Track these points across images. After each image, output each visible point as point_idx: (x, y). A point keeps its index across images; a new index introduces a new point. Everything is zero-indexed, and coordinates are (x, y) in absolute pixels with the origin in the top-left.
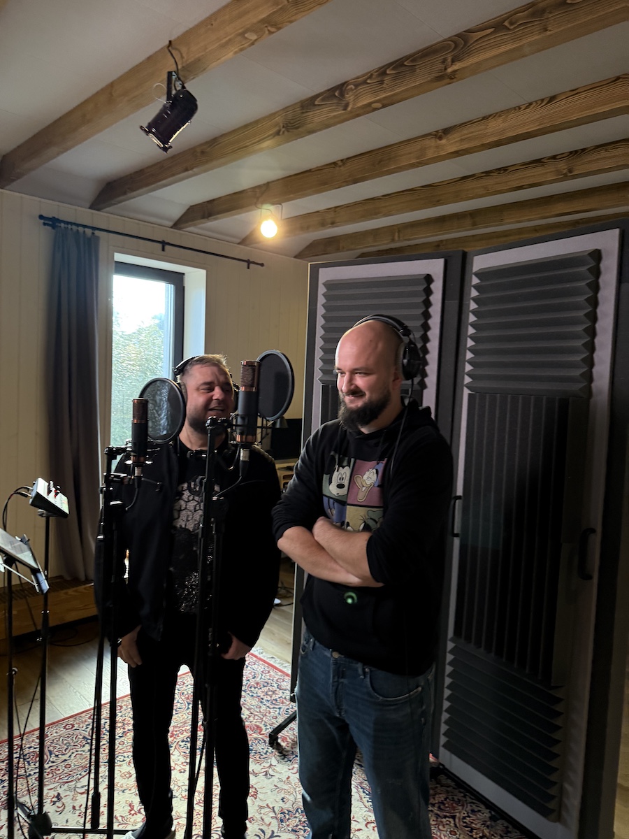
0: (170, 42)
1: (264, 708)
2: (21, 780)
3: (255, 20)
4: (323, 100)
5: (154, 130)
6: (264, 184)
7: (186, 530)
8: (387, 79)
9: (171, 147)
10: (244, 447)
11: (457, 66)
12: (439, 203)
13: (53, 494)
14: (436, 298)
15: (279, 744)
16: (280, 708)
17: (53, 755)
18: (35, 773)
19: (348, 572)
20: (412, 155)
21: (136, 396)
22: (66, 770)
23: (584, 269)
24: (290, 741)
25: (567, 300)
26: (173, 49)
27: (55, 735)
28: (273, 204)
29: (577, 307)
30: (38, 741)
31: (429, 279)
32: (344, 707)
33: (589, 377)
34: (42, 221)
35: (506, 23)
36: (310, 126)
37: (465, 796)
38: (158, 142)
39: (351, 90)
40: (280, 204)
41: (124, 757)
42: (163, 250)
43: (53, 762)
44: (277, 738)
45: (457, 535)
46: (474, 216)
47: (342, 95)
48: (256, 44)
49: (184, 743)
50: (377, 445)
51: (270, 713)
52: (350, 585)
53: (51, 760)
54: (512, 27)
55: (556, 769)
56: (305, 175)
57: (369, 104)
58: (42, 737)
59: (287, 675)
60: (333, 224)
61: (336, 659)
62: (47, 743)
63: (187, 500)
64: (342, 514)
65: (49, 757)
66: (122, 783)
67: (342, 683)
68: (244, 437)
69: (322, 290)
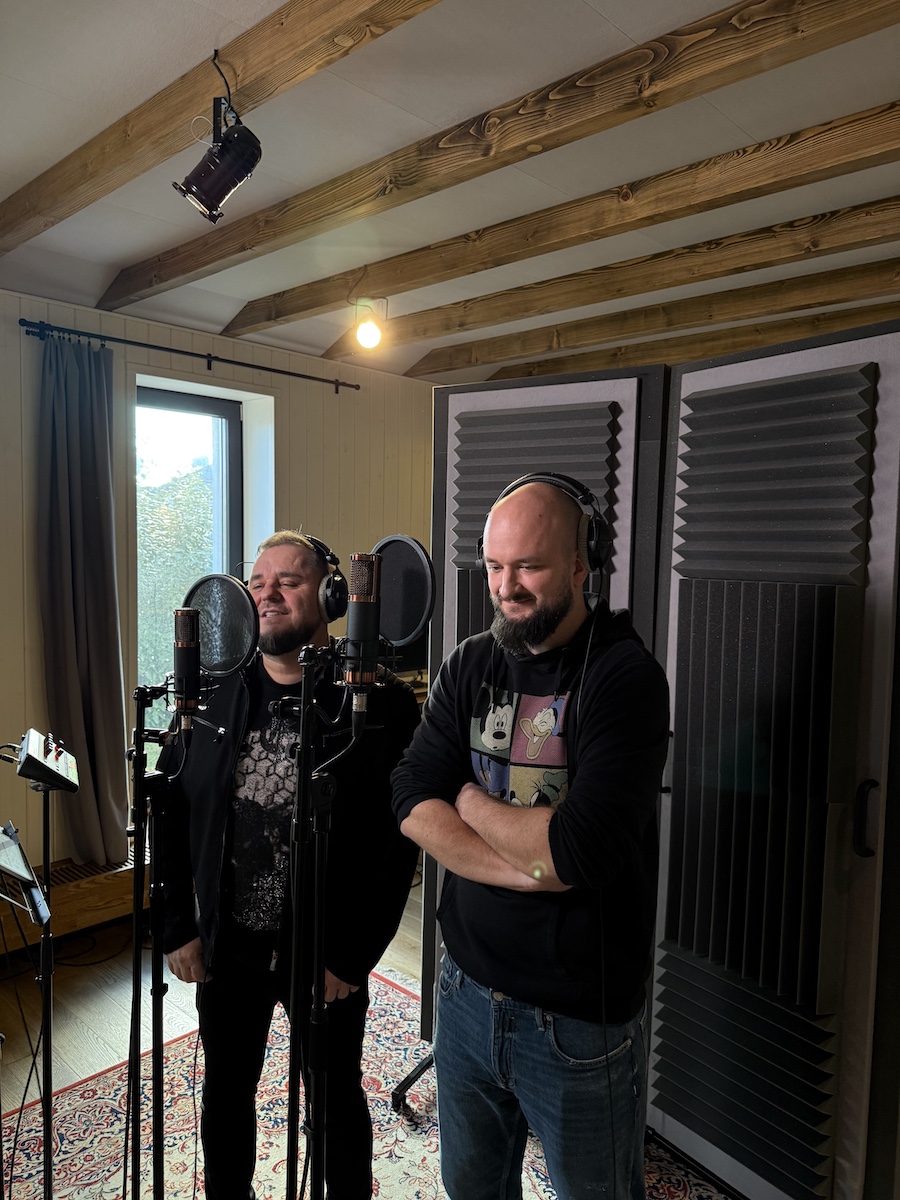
0: (216, 51)
1: (381, 1050)
2: (17, 1184)
3: (350, 15)
4: (451, 141)
5: (194, 189)
6: (360, 269)
7: (254, 804)
8: (550, 108)
9: (220, 215)
10: (358, 690)
11: (658, 87)
12: (620, 293)
13: (53, 754)
14: (627, 437)
15: (407, 1107)
16: (406, 1050)
17: (66, 1142)
18: (38, 1172)
19: (517, 869)
20: (584, 222)
21: (178, 604)
22: (87, 1165)
23: (854, 392)
24: (424, 1100)
25: (827, 440)
26: (221, 62)
27: (68, 1108)
28: (373, 298)
29: (845, 450)
30: (41, 1119)
31: (615, 409)
32: (514, 1075)
33: (864, 555)
34: (25, 328)
35: (734, 21)
36: (431, 180)
37: (686, 1175)
38: (201, 208)
39: (494, 124)
40: (384, 298)
41: (175, 1139)
42: (209, 368)
43: (65, 1153)
44: (405, 1097)
45: (667, 790)
46: (669, 312)
47: (481, 132)
48: (351, 52)
49: (265, 1111)
50: (552, 670)
51: (391, 1057)
52: (518, 889)
53: (63, 1149)
54: (743, 27)
55: (825, 1138)
56: (423, 253)
57: (524, 147)
58: (47, 1114)
59: (415, 997)
60: (462, 325)
61: (499, 1004)
62: (55, 1123)
63: (257, 758)
64: (502, 778)
65: (60, 1145)
66: (172, 1180)
67: (510, 1039)
68: (358, 674)
69: (453, 427)
